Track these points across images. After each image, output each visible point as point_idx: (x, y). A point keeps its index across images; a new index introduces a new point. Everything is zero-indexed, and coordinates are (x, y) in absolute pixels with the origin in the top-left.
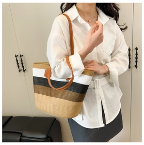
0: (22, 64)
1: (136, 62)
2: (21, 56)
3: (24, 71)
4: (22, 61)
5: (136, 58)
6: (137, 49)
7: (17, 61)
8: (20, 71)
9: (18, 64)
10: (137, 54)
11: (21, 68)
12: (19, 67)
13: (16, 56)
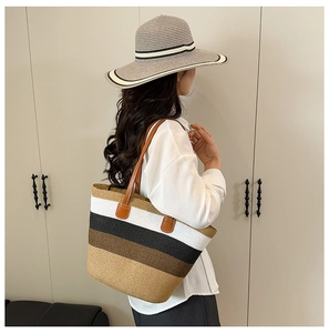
0: (45, 193)
1: (259, 205)
2: (44, 178)
3: (46, 208)
4: (44, 187)
5: (259, 198)
6: (260, 182)
7: (35, 186)
8: (37, 207)
9: (35, 192)
10: (259, 192)
11: (41, 200)
12: (36, 199)
13: (34, 177)
